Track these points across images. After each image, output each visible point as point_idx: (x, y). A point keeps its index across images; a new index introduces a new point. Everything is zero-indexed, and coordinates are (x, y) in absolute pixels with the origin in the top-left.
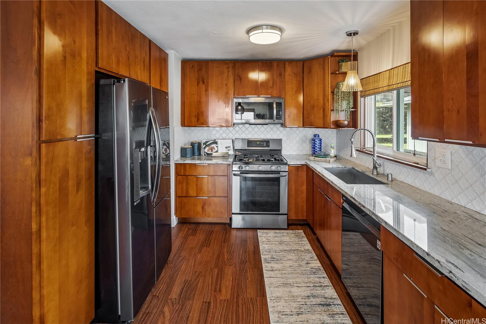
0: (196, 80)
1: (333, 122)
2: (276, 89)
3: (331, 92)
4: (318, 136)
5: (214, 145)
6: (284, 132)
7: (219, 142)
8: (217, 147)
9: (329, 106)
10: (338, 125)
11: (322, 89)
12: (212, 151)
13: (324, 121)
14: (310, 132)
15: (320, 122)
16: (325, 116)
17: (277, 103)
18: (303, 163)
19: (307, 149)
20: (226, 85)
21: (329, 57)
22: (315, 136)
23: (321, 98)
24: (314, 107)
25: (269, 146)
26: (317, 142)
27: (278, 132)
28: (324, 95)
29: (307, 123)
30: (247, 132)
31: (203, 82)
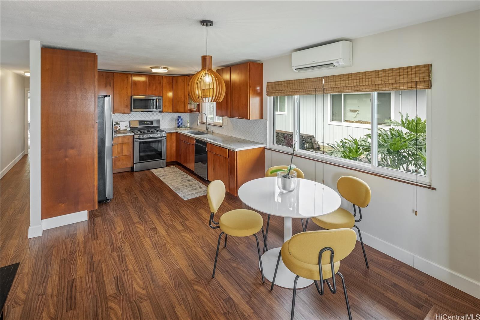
0: (105, 84)
1: (189, 109)
2: (158, 91)
3: (188, 94)
4: (181, 117)
5: (117, 126)
6: (161, 116)
7: (121, 123)
8: (119, 126)
9: (187, 101)
10: (191, 111)
11: (183, 93)
12: (116, 129)
13: (184, 109)
14: (176, 115)
15: (182, 110)
16: (185, 106)
17: (158, 99)
18: (174, 131)
19: (174, 124)
20: (126, 88)
21: (187, 76)
22: (179, 117)
23: (183, 97)
24: (179, 101)
25: (152, 124)
26: (180, 120)
27: (157, 116)
28: (184, 96)
29: (174, 110)
30: (137, 116)
31: (110, 86)
